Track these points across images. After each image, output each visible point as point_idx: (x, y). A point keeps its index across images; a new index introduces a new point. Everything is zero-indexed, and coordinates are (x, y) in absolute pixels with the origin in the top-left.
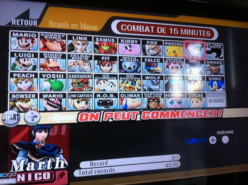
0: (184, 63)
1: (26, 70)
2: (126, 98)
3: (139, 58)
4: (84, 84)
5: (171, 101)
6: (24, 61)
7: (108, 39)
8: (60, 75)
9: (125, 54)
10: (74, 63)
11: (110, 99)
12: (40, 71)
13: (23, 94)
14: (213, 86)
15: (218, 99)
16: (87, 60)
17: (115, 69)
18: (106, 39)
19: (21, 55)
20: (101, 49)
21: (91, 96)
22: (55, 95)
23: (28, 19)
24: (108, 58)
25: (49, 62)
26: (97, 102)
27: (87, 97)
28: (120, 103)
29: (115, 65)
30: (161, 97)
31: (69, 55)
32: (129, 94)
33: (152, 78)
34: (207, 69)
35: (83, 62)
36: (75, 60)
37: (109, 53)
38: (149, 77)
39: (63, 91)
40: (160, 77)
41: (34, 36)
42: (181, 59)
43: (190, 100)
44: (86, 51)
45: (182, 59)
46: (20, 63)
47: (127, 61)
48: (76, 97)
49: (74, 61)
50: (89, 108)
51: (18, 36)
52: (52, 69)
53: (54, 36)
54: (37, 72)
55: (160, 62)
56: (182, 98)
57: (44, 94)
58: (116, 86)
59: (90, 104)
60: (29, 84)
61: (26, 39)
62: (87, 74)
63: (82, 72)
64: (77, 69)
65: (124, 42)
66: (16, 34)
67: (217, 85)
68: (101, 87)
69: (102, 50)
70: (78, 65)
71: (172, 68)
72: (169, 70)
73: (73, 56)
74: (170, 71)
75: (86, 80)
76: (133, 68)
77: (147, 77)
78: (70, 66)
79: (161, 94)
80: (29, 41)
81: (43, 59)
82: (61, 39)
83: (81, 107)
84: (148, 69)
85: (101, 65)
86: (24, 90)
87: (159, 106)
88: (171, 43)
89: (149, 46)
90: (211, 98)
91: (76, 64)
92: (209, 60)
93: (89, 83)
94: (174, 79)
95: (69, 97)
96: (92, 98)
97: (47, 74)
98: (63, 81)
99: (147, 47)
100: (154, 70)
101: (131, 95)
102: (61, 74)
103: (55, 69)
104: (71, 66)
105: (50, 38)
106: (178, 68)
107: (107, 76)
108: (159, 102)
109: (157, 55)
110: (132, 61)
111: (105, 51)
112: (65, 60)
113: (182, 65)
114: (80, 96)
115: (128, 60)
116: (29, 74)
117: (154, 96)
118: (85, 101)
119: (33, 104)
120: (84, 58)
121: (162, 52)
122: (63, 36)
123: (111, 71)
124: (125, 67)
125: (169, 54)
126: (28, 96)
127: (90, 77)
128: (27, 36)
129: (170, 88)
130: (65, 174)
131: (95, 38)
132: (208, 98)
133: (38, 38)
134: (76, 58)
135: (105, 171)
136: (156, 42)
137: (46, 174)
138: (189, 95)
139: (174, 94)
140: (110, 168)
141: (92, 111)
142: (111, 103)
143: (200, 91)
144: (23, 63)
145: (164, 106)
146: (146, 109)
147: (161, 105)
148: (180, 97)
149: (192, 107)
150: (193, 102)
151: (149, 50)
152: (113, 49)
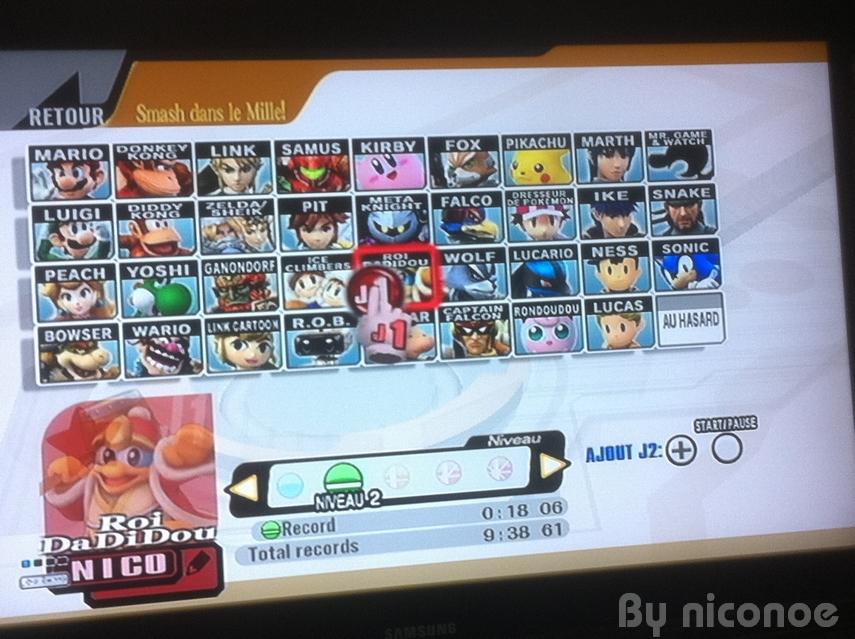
0: (574, 204)
1: (82, 259)
3: (422, 198)
4: (251, 290)
5: (534, 330)
6: (72, 233)
7: (321, 146)
8: (179, 267)
9: (374, 188)
10: (218, 226)
11: (336, 330)
12: (120, 257)
13: (76, 328)
14: (677, 272)
15: (696, 314)
16: (257, 214)
17: (347, 237)
18: (315, 146)
19: (64, 215)
20: (301, 178)
21: (276, 324)
22: (169, 327)
23: (77, 105)
24: (323, 204)
25: (145, 230)
26: (295, 341)
27: (262, 329)
29: (344, 225)
30: (499, 317)
31: (202, 205)
33: (467, 258)
34: (653, 219)
35: (244, 222)
36: (221, 218)
37: (324, 190)
38: (458, 255)
39: (190, 314)
40: (494, 253)
41: (96, 154)
42: (562, 190)
43: (599, 322)
44: (254, 189)
45: (566, 190)
46: (62, 238)
48: (229, 330)
49: (217, 221)
50: (271, 361)
52: (156, 249)
53: (155, 151)
55: (490, 206)
56: (571, 318)
57: (137, 325)
59: (272, 349)
60: (92, 297)
61: (73, 168)
62: (261, 260)
63: (243, 252)
64: (228, 244)
65: (370, 151)
66: (43, 153)
67: (693, 268)
68: (304, 296)
69: (302, 182)
70: (232, 234)
71: (534, 221)
72: (525, 230)
73: (215, 207)
74: (526, 234)
75: (256, 277)
76: (405, 230)
77: (452, 255)
78: (210, 238)
79: (501, 309)
81: (128, 222)
82: (178, 158)
83: (248, 361)
84: (451, 229)
85: (301, 229)
86: (78, 317)
87: (493, 346)
88: (526, 139)
89: (453, 156)
90: (672, 312)
91: (225, 229)
92: (663, 188)
93: (268, 284)
95: (210, 331)
96: (279, 330)
97: (140, 265)
98: (189, 283)
99: (447, 159)
100: (473, 231)
102: (183, 263)
103: (163, 250)
104: (211, 236)
105: (145, 156)
106: (552, 223)
107: (321, 262)
108: (496, 334)
109: (482, 184)
110: (399, 208)
111: (313, 185)
112: (192, 219)
113: (567, 210)
114: (242, 327)
115: (386, 206)
116: (89, 270)
117: (476, 317)
118: (258, 342)
119: (105, 356)
120: (248, 211)
121: (497, 173)
122: (182, 149)
123: (335, 245)
124: (379, 227)
125: (521, 178)
126: (91, 333)
127: (269, 266)
128: (78, 158)
129: (531, 287)
130: (208, 558)
131: (279, 144)
132: (662, 314)
133: (108, 160)
134: (225, 212)
135: (328, 550)
136: (475, 140)
137: (155, 558)
138: (595, 304)
139: (542, 304)
140: (344, 541)
141: (280, 370)
142: (339, 345)
143: (634, 291)
144: (72, 238)
145: (510, 346)
146: (451, 358)
147: (499, 343)
148: (565, 314)
149: (605, 346)
150: (607, 327)
151: (452, 169)
152: (337, 174)
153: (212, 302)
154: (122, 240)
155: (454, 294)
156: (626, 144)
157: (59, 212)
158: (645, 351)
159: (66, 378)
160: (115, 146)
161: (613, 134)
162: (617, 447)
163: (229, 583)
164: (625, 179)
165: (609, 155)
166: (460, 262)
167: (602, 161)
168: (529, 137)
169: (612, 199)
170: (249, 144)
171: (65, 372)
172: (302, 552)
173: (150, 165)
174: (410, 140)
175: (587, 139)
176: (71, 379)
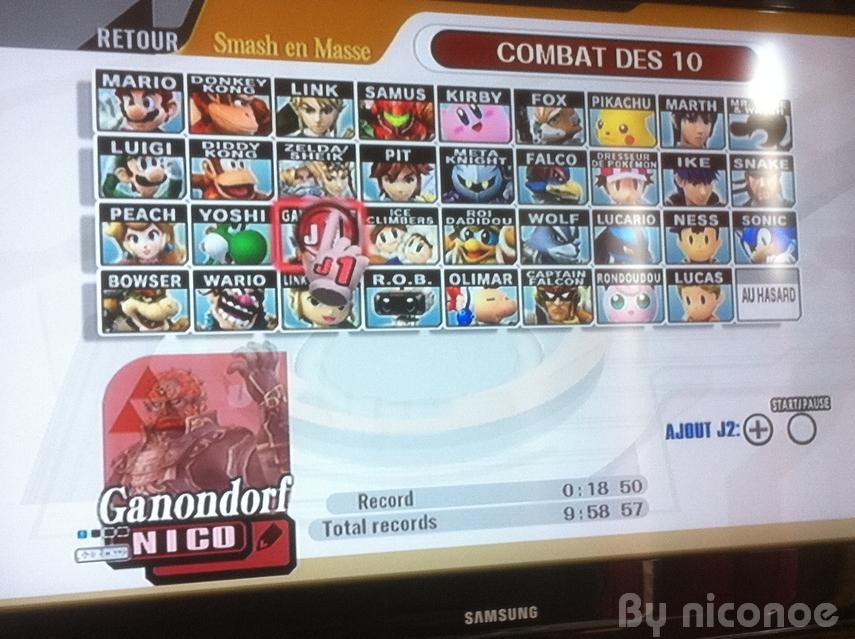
0: (657, 168)
1: (151, 197)
2: (467, 286)
3: (507, 153)
5: (616, 299)
6: (141, 168)
7: (405, 90)
8: (255, 212)
9: (459, 139)
11: (418, 289)
12: (192, 198)
13: (143, 273)
14: (756, 245)
15: (773, 289)
16: (337, 160)
17: (430, 189)
18: (399, 90)
19: (132, 148)
20: (384, 124)
22: (243, 278)
23: (149, 28)
24: (407, 153)
25: (219, 170)
26: (375, 299)
28: (449, 304)
29: (428, 177)
30: (582, 283)
31: (281, 146)
32: (477, 272)
34: (736, 187)
35: (325, 167)
36: (301, 162)
37: (408, 138)
38: (542, 215)
39: (265, 264)
40: (577, 215)
41: (169, 83)
42: (646, 153)
43: (680, 293)
44: (335, 132)
45: (650, 153)
46: (130, 174)
47: (468, 162)
49: (296, 164)
50: (349, 319)
51: (118, 85)
52: (231, 191)
53: (232, 84)
54: (182, 202)
55: (575, 166)
56: (653, 288)
57: (209, 273)
58: (435, 248)
59: (351, 306)
61: (144, 96)
64: (308, 190)
65: (456, 100)
66: (111, 78)
67: (772, 242)
68: (385, 251)
69: (385, 128)
70: (312, 179)
71: (618, 183)
72: (609, 193)
73: (294, 149)
74: (610, 197)
76: (489, 186)
77: (536, 216)
78: (287, 183)
79: (584, 275)
80: (155, 102)
81: (201, 160)
82: (256, 94)
83: (325, 318)
84: (536, 188)
85: (383, 179)
86: (144, 262)
87: (576, 313)
88: (611, 98)
89: (538, 111)
90: (751, 286)
91: (305, 174)
92: (744, 158)
94: (625, 222)
95: (286, 284)
96: (359, 286)
97: (214, 208)
98: (264, 230)
99: (533, 114)
100: (557, 191)
101: (484, 276)
102: (259, 208)
103: (238, 193)
104: (290, 180)
105: (222, 89)
106: (636, 188)
107: (402, 212)
108: (577, 299)
109: (567, 142)
110: (483, 162)
111: (397, 131)
112: (269, 161)
113: (652, 174)
115: (471, 159)
116: (159, 210)
119: (173, 305)
120: (329, 155)
121: (582, 132)
122: (261, 84)
123: (417, 197)
124: (463, 181)
125: (606, 139)
126: (159, 280)
128: (149, 86)
129: (613, 253)
130: (280, 532)
131: (362, 86)
132: (741, 287)
133: (182, 91)
134: (304, 156)
135: (406, 526)
136: (561, 96)
137: (223, 531)
138: (677, 275)
139: (624, 272)
140: (422, 517)
141: (359, 329)
142: (420, 305)
143: (714, 262)
144: (140, 174)
145: (592, 314)
146: (533, 324)
147: (581, 310)
148: (647, 283)
149: (685, 318)
150: (688, 299)
151: (538, 124)
152: (421, 123)
153: (289, 252)
154: (194, 179)
155: (538, 256)
156: (709, 109)
157: (127, 144)
158: (724, 326)
159: (130, 329)
160: (189, 76)
161: (697, 98)
162: (697, 424)
163: (302, 560)
164: (708, 145)
165: (692, 120)
166: (544, 223)
167: (686, 125)
168: (615, 96)
169: (695, 165)
170: (331, 83)
171: (130, 322)
172: (378, 527)
173: (227, 99)
174: (496, 91)
175: (671, 102)
176: (136, 329)
